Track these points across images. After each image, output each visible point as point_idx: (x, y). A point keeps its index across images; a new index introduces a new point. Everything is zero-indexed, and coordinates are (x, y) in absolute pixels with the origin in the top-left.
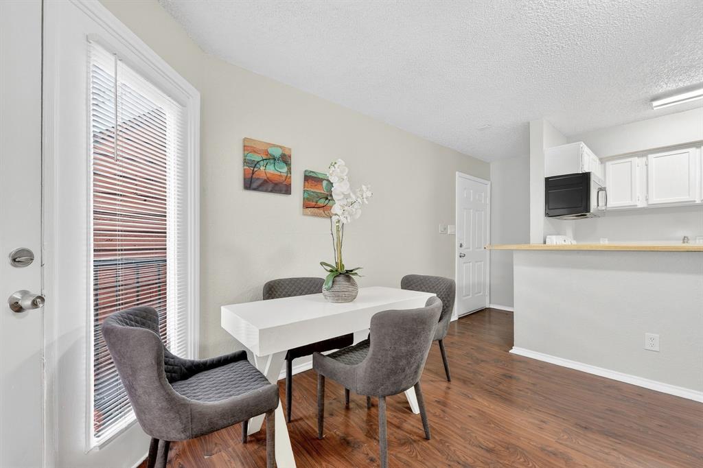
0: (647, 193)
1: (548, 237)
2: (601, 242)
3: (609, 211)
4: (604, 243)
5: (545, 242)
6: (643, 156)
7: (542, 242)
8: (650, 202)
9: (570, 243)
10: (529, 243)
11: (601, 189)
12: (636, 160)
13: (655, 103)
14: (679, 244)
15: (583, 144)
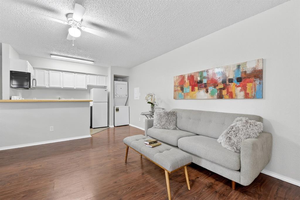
0: (49, 83)
1: (12, 96)
2: (34, 99)
3: (37, 88)
4: (35, 99)
5: (11, 99)
6: (48, 70)
7: (9, 99)
8: (50, 86)
9: (21, 99)
10: (2, 99)
11: (34, 79)
12: (46, 71)
13: (52, 56)
14: (58, 100)
15: (27, 62)
